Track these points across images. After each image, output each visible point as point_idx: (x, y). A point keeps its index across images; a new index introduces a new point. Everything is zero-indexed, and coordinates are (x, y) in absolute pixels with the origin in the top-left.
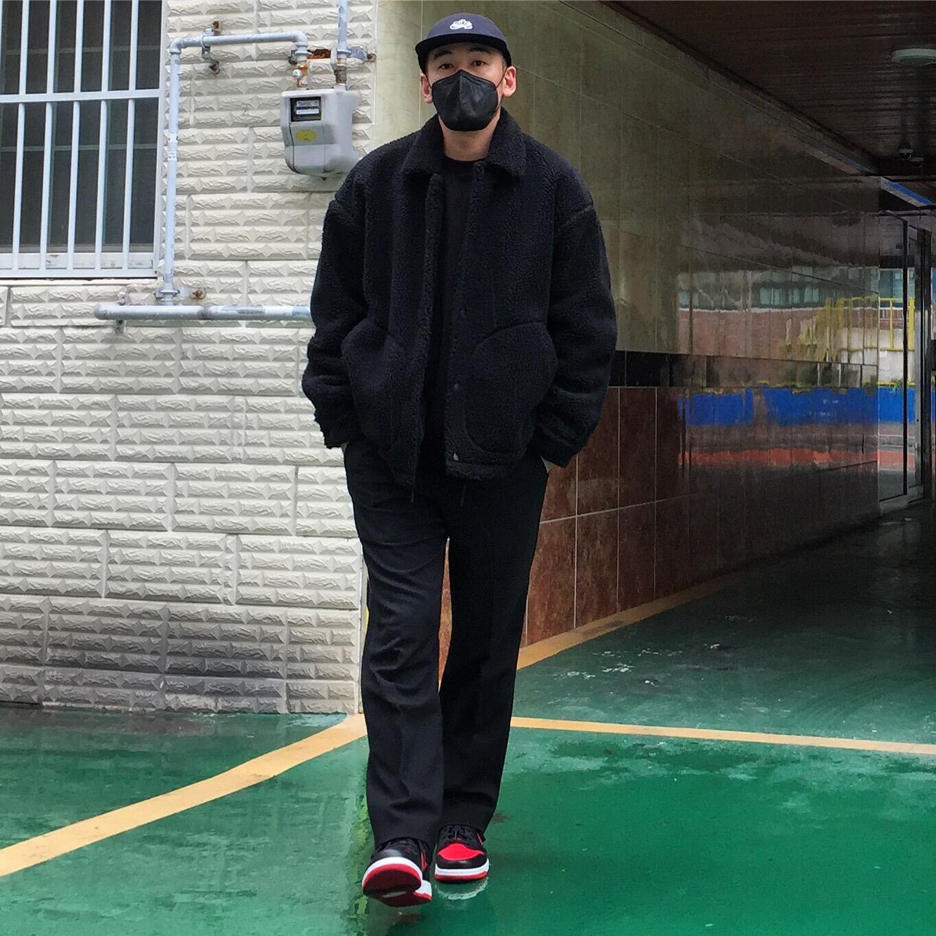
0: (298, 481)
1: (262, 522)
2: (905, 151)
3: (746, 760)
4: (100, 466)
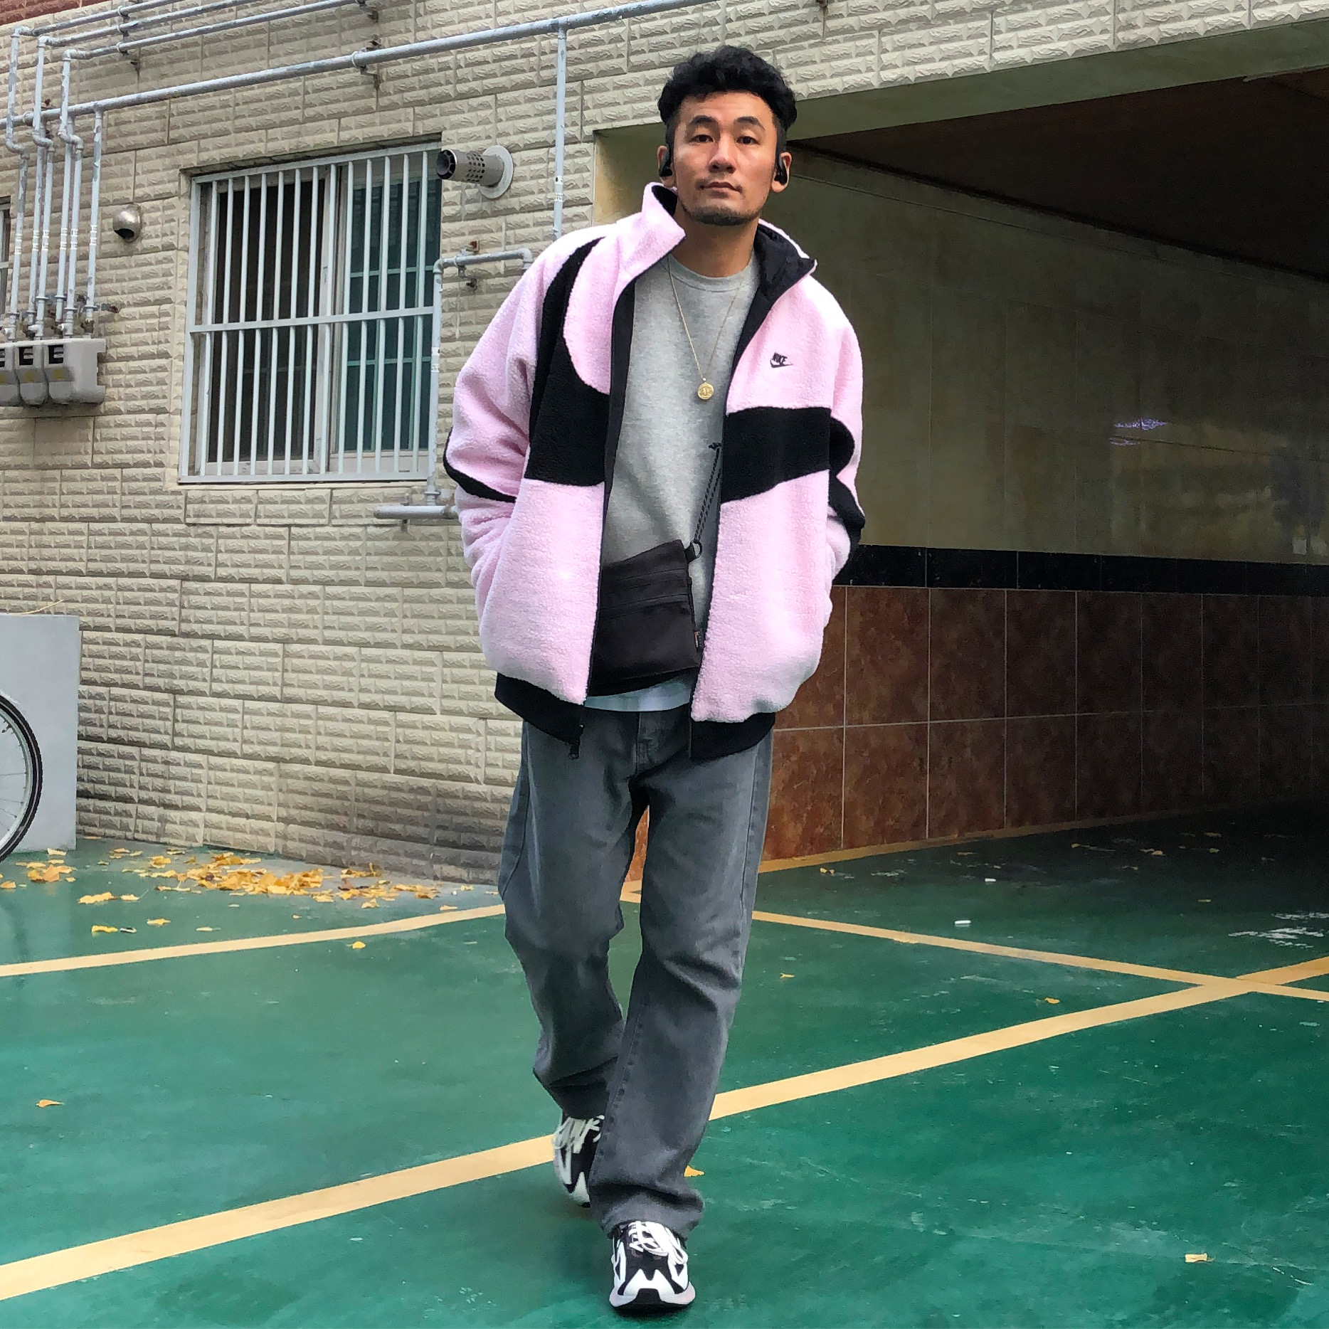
4: (391, 653)
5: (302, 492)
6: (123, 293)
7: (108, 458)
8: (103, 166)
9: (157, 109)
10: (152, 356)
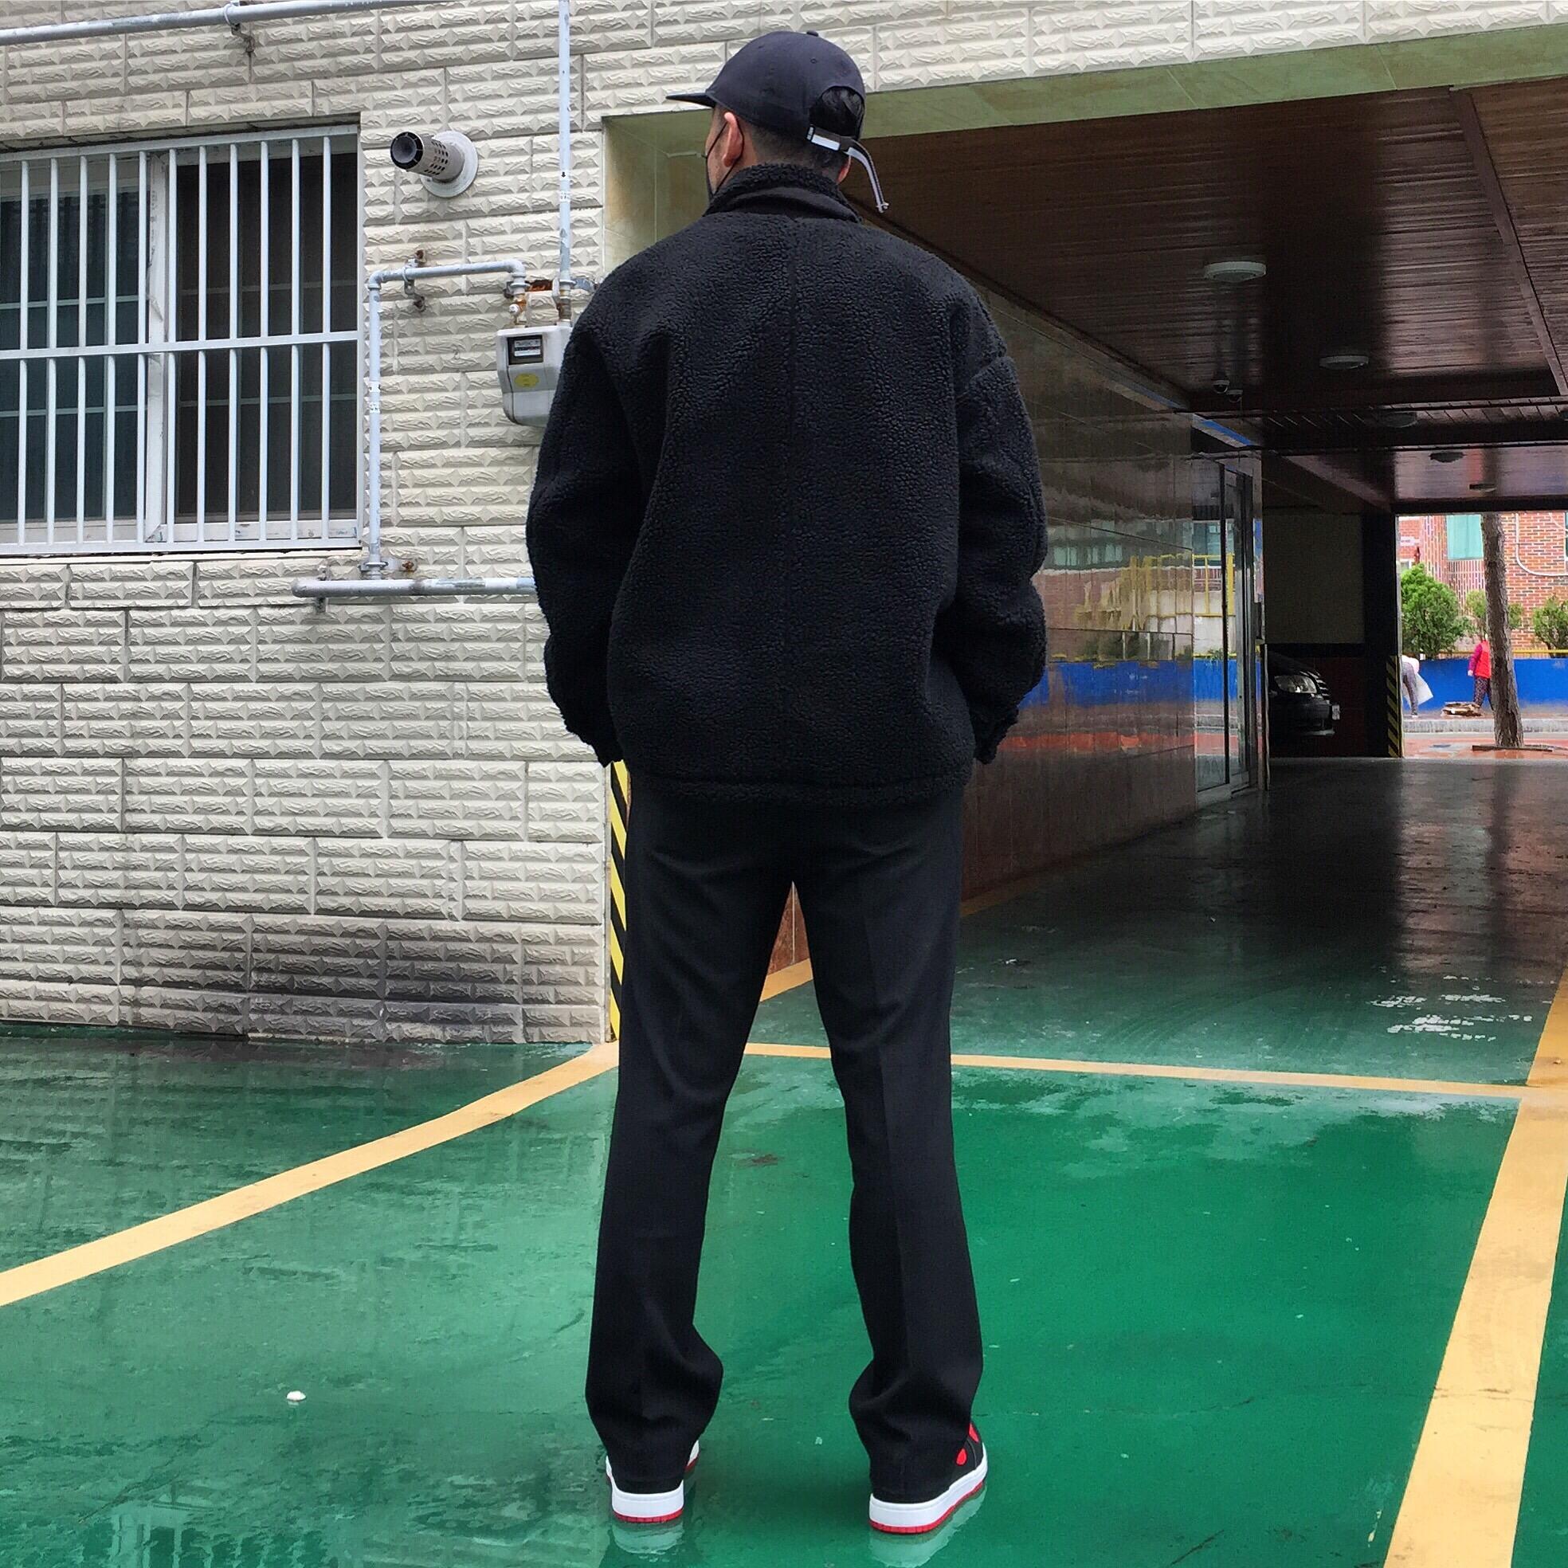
0: (528, 779)
1: (490, 826)
2: (1221, 382)
3: (1051, 1092)
4: (304, 764)
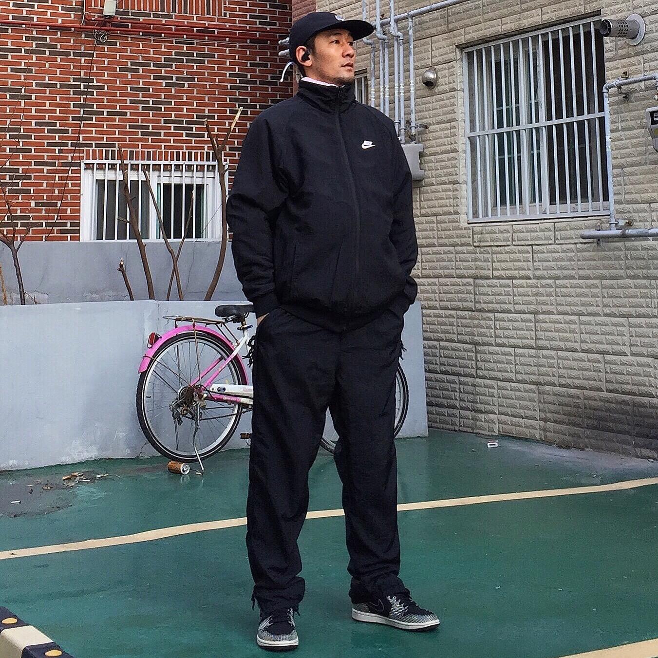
4: (598, 319)
5: (538, 225)
6: (430, 117)
7: (428, 210)
8: (414, 47)
9: (441, 13)
10: (447, 152)
